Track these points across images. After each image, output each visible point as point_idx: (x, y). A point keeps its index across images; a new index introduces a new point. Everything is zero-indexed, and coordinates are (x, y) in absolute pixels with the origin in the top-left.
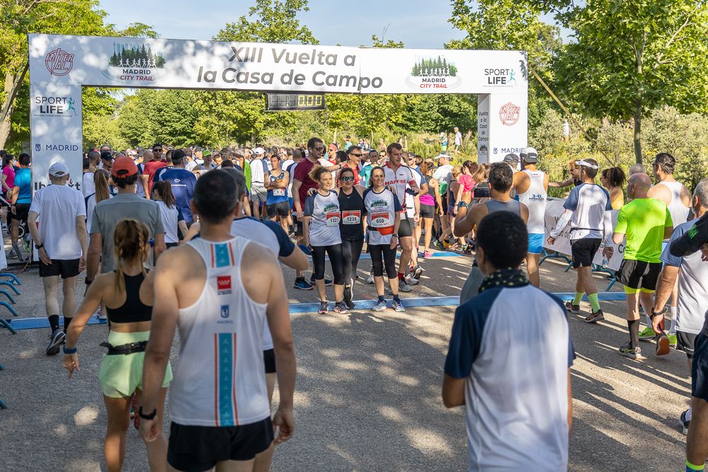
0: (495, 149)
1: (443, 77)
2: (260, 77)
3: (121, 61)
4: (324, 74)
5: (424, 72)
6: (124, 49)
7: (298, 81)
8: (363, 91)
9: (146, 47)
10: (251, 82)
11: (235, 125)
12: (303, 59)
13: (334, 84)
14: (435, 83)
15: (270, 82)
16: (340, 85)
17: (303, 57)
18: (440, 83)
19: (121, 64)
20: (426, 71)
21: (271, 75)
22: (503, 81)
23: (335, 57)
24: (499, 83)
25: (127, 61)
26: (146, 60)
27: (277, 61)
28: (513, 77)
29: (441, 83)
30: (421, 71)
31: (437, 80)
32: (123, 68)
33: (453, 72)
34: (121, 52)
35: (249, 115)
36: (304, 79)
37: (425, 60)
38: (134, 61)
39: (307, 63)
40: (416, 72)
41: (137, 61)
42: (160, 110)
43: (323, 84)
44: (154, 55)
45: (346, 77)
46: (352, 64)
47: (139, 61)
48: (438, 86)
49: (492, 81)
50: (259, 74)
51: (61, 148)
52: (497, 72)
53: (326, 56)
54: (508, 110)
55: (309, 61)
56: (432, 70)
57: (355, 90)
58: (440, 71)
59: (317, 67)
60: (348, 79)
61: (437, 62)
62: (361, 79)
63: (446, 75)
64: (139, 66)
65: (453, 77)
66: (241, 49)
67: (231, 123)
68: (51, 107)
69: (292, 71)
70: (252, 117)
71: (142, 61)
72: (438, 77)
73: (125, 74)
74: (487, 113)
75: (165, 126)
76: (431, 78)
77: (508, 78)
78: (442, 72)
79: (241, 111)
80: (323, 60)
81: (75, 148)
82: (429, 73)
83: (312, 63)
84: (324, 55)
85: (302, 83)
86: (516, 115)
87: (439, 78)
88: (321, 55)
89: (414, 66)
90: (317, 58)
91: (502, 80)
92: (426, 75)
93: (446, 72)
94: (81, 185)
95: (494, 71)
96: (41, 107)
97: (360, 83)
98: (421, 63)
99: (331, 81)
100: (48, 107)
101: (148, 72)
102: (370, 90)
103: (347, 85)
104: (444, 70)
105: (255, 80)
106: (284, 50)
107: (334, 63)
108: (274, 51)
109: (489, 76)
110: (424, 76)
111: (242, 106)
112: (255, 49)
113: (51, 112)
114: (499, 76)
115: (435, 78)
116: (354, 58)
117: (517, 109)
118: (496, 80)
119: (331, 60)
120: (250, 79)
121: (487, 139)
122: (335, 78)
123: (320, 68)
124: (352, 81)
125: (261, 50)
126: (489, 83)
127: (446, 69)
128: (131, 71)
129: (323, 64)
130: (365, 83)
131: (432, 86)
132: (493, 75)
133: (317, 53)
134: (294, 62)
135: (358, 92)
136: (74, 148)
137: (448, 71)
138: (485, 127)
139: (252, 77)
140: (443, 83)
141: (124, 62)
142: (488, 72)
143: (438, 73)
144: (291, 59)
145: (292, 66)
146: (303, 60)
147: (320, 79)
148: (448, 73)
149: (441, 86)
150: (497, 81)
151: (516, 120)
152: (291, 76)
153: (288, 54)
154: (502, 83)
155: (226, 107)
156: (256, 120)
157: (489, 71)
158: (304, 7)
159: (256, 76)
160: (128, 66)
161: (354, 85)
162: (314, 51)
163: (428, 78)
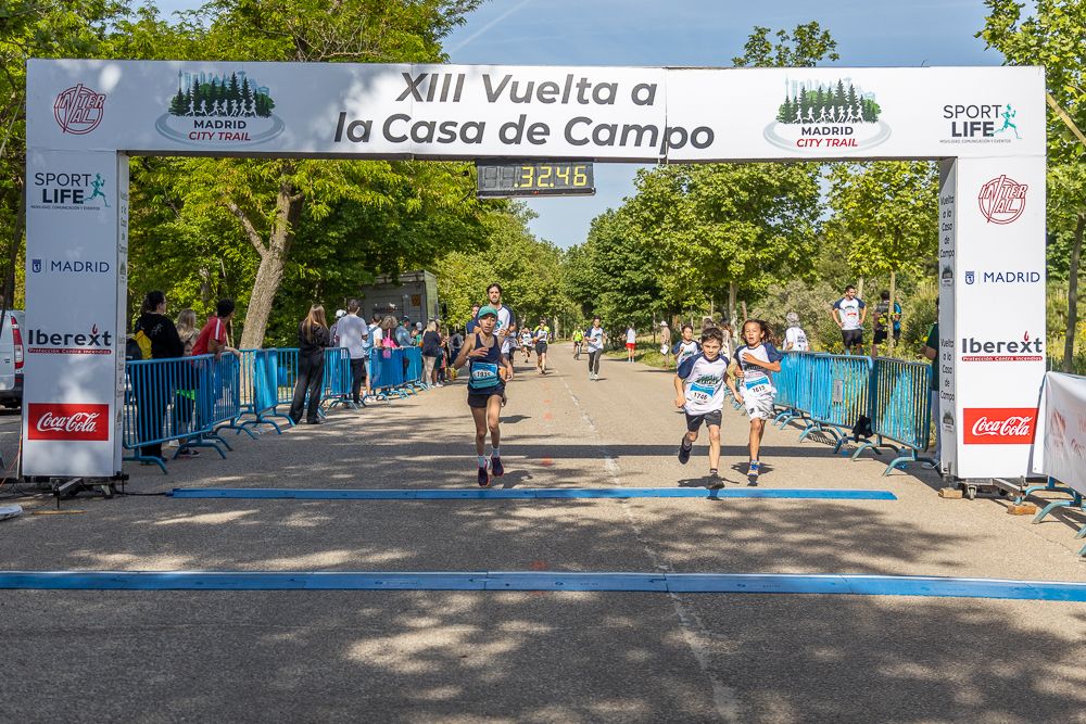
0: (970, 275)
1: (847, 124)
2: (457, 130)
3: (192, 105)
4: (588, 121)
5: (805, 114)
6: (197, 83)
7: (536, 137)
8: (673, 154)
9: (239, 77)
10: (440, 140)
11: (694, 270)
12: (545, 93)
13: (610, 142)
14: (829, 136)
15: (478, 139)
16: (623, 143)
17: (547, 89)
18: (841, 137)
19: (192, 110)
20: (810, 112)
21: (481, 127)
22: (987, 129)
23: (613, 88)
24: (979, 134)
25: (203, 104)
26: (239, 102)
27: (492, 97)
28: (1011, 120)
29: (844, 136)
30: (799, 113)
31: (835, 130)
32: (194, 118)
33: (871, 113)
34: (192, 89)
35: (720, 250)
36: (547, 132)
37: (807, 90)
38: (216, 104)
39: (553, 100)
40: (788, 114)
41: (220, 103)
42: (608, 249)
43: (586, 141)
44: (252, 92)
45: (636, 127)
46: (650, 101)
47: (225, 104)
48: (836, 143)
49: (960, 129)
50: (455, 124)
51: (79, 267)
52: (973, 112)
53: (593, 87)
54: (1000, 193)
55: (559, 98)
56: (823, 110)
57: (655, 153)
58: (842, 111)
59: (574, 109)
60: (640, 130)
61: (834, 93)
62: (669, 131)
63: (856, 120)
64: (224, 114)
65: (869, 124)
66: (422, 76)
67: (688, 264)
68: (63, 191)
69: (523, 118)
70: (724, 252)
71: (230, 104)
72: (836, 124)
73: (199, 129)
74: (951, 200)
75: (616, 276)
76: (820, 126)
77: (999, 123)
78: (846, 114)
79: (705, 243)
80: (588, 94)
81: (104, 267)
82: (817, 115)
83: (565, 101)
84: (589, 85)
85: (543, 141)
86: (1016, 204)
87: (839, 125)
88: (583, 85)
89: (783, 102)
90: (574, 91)
91: (985, 129)
92: (811, 121)
93: (855, 113)
94: (113, 336)
95: (966, 110)
96: (45, 191)
97: (666, 138)
98: (799, 96)
99: (604, 135)
100: (56, 191)
101: (242, 125)
102: (689, 152)
103: (638, 143)
104: (850, 110)
105: (448, 137)
106: (508, 78)
107: (611, 100)
108: (486, 78)
109: (953, 120)
110: (805, 122)
111: (707, 235)
112: (448, 77)
113: (62, 201)
114: (978, 119)
115: (830, 125)
116: (652, 89)
117: (1020, 190)
118: (971, 129)
119: (604, 94)
120: (437, 134)
121: (952, 253)
122: (613, 129)
123: (582, 110)
124: (648, 135)
125: (461, 78)
126: (954, 134)
127: (855, 108)
128: (209, 124)
129: (587, 102)
130: (676, 138)
131: (824, 143)
132: (962, 119)
133: (576, 80)
134: (527, 99)
135: (663, 156)
136: (102, 267)
137: (860, 111)
138: (950, 227)
139: (442, 129)
140: (848, 137)
141: (197, 107)
142: (950, 111)
143: (837, 115)
144: (521, 93)
145: (522, 108)
146: (546, 96)
147: (580, 132)
148: (860, 115)
149: (844, 143)
150: (973, 129)
151: (1018, 213)
152: (519, 128)
153: (515, 85)
154: (985, 134)
155: (679, 235)
156: (731, 258)
157: (953, 110)
158: (829, 52)
159: (448, 128)
160: (203, 114)
161: (653, 144)
162: (570, 78)
163: (813, 126)
